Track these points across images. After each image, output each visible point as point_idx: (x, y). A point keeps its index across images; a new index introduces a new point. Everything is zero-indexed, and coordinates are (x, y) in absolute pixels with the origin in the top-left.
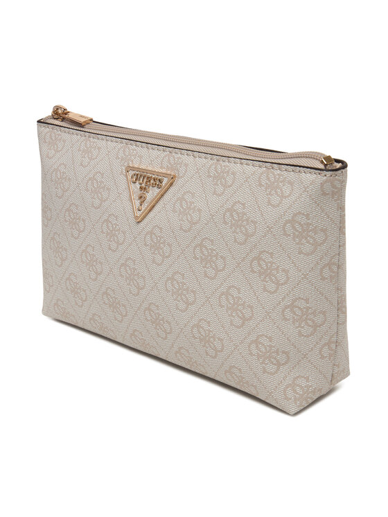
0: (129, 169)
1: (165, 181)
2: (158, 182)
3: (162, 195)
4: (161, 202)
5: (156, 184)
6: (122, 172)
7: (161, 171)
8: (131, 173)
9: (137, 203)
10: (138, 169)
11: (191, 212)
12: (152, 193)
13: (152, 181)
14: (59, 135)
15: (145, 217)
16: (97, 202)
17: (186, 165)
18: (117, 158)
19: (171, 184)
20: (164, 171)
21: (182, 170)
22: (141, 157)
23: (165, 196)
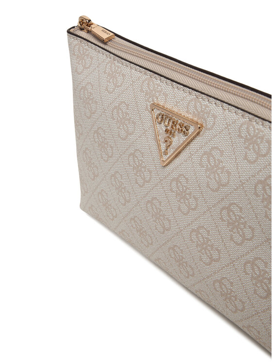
0: (154, 106)
1: (192, 130)
2: (184, 130)
3: (189, 143)
4: (187, 150)
5: (182, 130)
6: (147, 107)
7: (187, 115)
8: (157, 112)
9: (163, 146)
10: (163, 108)
11: (219, 171)
12: (178, 140)
13: (178, 126)
14: (87, 50)
15: (171, 161)
16: (123, 133)
17: (215, 117)
18: (142, 91)
19: (198, 134)
20: (190, 116)
21: (210, 121)
22: (166, 95)
23: (192, 145)
